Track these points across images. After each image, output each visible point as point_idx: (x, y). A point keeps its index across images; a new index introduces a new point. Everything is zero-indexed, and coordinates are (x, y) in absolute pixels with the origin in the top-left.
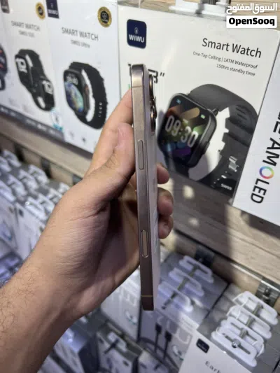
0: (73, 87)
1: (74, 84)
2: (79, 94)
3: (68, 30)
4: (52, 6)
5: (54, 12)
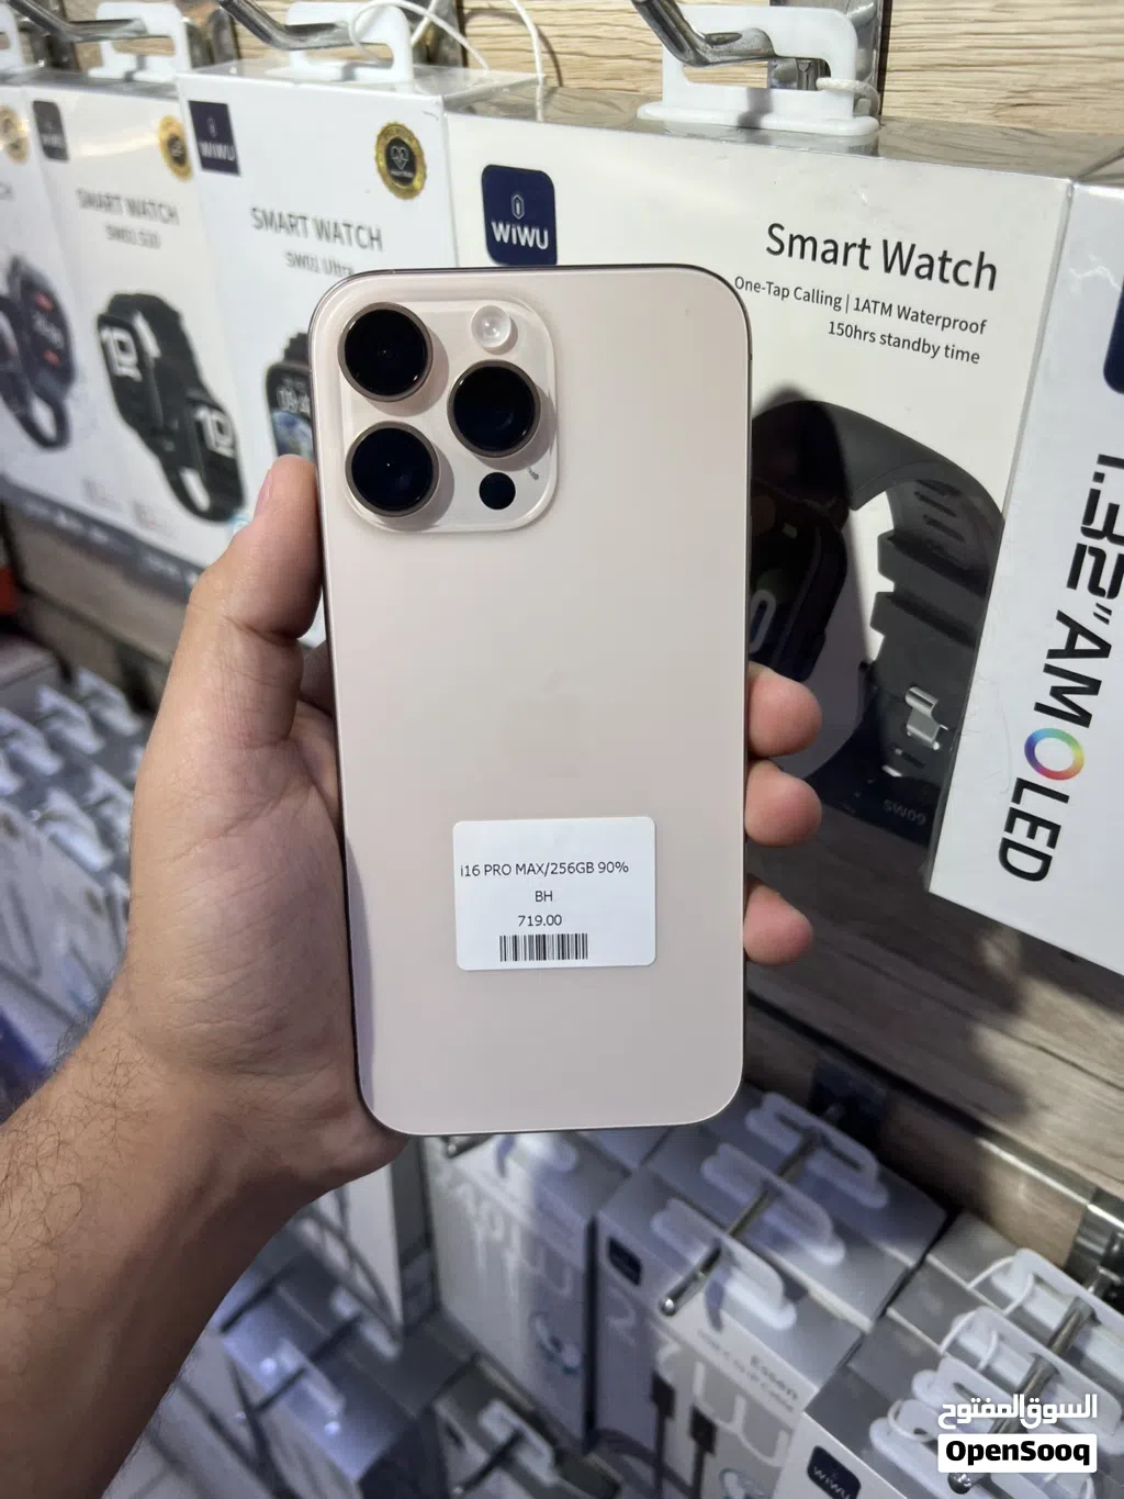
3: (272, 215)
4: (212, 129)
5: (220, 151)
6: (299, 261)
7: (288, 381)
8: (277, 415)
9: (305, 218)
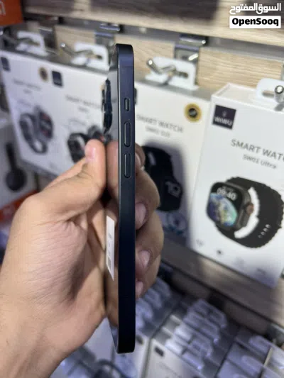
0: (225, 200)
1: (227, 198)
2: (232, 209)
3: (242, 144)
4: (224, 114)
5: (225, 121)
6: (250, 158)
7: (225, 188)
8: (214, 195)
9: (258, 148)
